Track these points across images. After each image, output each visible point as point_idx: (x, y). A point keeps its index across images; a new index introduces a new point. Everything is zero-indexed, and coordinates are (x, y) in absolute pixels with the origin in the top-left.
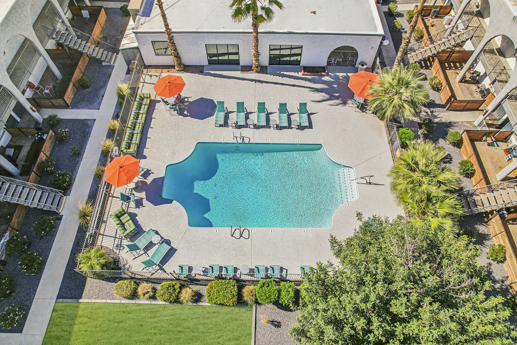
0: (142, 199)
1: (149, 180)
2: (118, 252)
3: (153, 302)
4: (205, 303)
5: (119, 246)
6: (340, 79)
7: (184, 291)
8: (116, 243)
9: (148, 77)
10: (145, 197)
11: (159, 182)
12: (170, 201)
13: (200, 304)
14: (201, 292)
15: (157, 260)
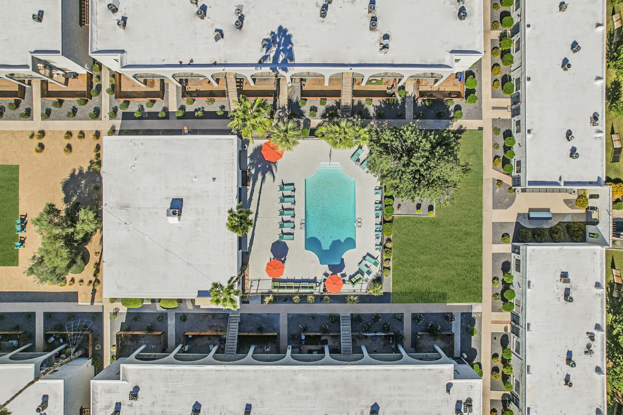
0: (341, 274)
1: (330, 273)
2: (369, 281)
3: (391, 260)
4: (391, 237)
5: (366, 281)
6: (253, 162)
7: (388, 247)
8: (365, 282)
9: (252, 288)
10: (340, 273)
11: (331, 267)
12: (342, 260)
13: (391, 239)
14: (386, 239)
15: (373, 261)
